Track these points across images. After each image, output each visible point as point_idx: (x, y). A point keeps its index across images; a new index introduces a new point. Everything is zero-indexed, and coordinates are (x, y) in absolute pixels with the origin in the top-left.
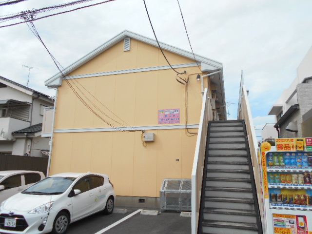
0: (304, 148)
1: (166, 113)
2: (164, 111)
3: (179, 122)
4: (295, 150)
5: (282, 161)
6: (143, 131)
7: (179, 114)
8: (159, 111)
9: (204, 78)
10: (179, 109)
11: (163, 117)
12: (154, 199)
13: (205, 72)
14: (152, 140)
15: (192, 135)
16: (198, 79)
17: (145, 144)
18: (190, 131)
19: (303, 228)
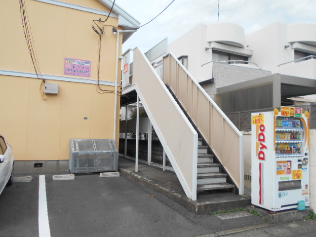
0: (293, 114)
1: (74, 63)
2: (71, 60)
3: (89, 76)
4: (289, 116)
5: (281, 123)
6: (44, 81)
7: (90, 67)
8: (66, 59)
9: (120, 33)
10: (90, 61)
11: (70, 67)
12: (55, 163)
13: (121, 27)
14: (56, 92)
15: (104, 92)
16: (115, 33)
17: (46, 97)
18: (102, 88)
19: (289, 169)
